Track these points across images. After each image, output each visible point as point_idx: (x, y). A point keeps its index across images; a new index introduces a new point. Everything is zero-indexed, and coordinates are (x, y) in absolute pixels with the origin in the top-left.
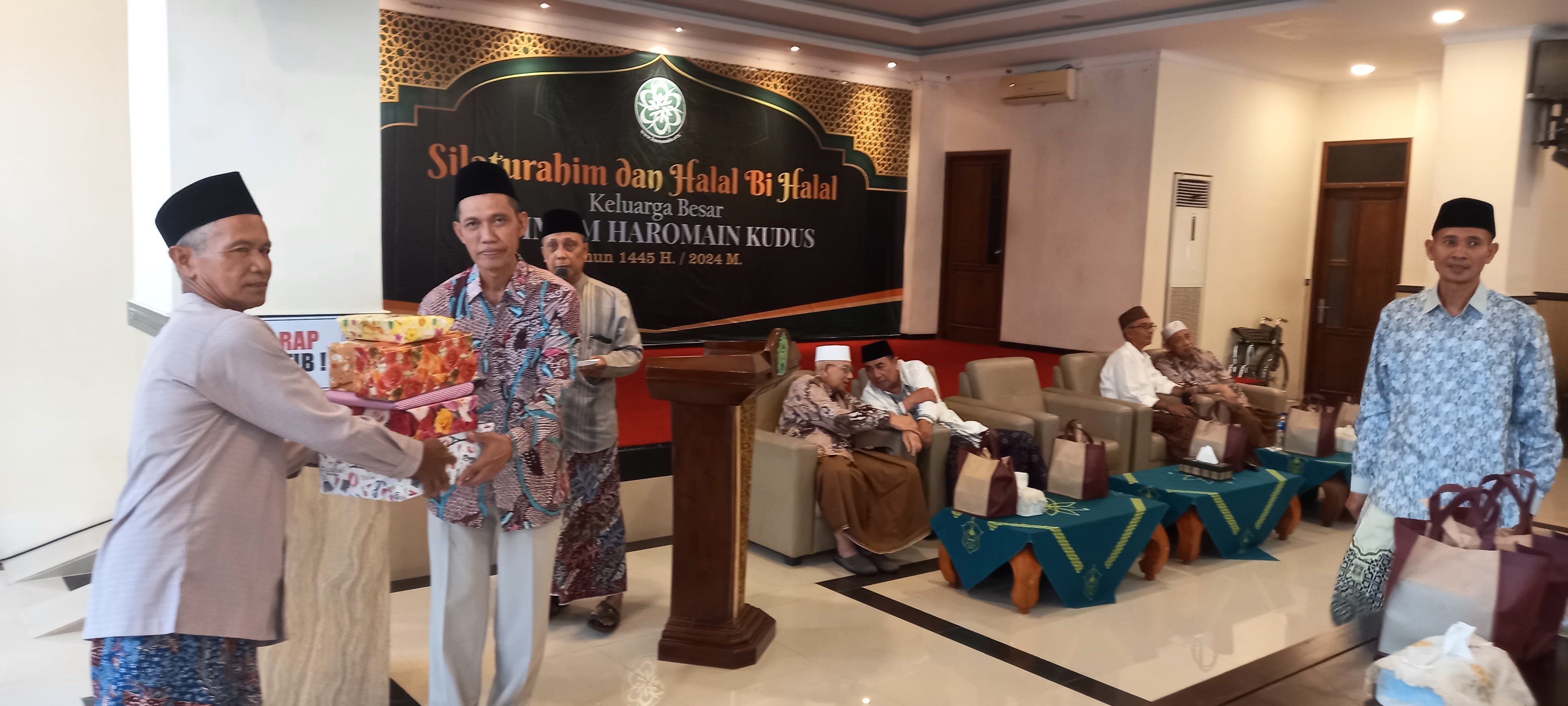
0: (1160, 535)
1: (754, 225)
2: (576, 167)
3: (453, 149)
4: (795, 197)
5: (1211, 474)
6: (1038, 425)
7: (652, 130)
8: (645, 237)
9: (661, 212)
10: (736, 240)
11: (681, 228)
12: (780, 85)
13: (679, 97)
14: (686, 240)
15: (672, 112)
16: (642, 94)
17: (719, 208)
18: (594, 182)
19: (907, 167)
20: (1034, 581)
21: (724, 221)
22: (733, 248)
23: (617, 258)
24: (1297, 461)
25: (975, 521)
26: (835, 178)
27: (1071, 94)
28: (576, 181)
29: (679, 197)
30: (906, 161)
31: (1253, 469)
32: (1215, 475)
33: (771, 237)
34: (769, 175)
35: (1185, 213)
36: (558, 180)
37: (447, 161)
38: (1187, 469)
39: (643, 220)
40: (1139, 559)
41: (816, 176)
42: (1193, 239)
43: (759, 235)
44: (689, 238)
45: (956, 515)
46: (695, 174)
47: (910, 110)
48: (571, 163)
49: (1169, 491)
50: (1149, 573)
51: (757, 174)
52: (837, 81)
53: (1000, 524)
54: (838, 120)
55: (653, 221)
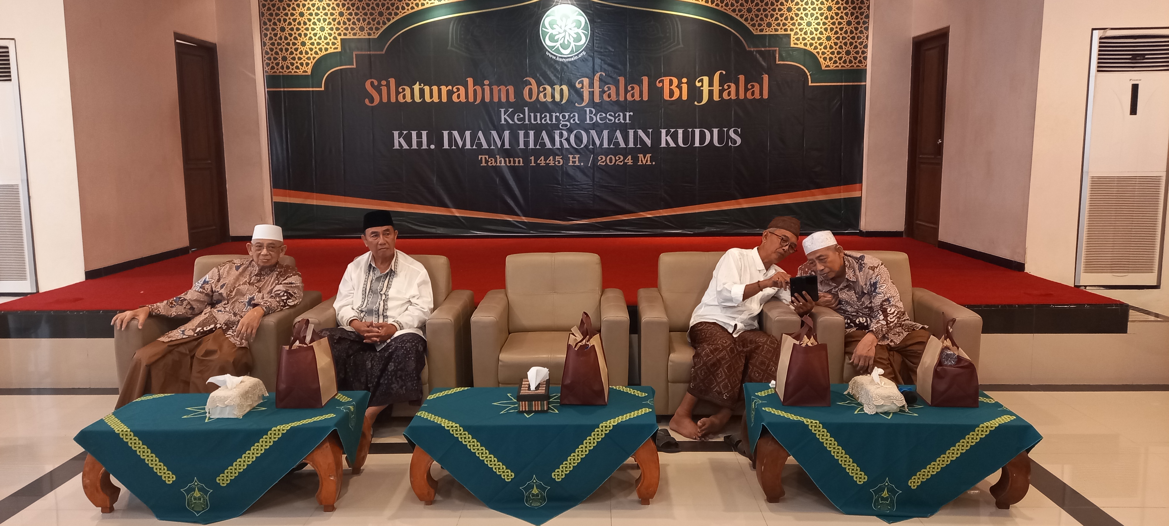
1: (668, 128)
2: (487, 89)
3: (384, 83)
4: (716, 98)
7: (557, 50)
8: (553, 143)
9: (568, 120)
10: (648, 142)
13: (583, 19)
14: (594, 143)
15: (577, 34)
16: (546, 20)
17: (628, 114)
18: (504, 99)
19: (865, 58)
21: (635, 126)
22: (645, 150)
23: (527, 161)
26: (766, 77)
28: (487, 99)
29: (587, 106)
30: (863, 53)
33: (688, 137)
34: (684, 80)
35: (1118, 80)
36: (471, 99)
37: (380, 93)
39: (550, 128)
41: (741, 77)
42: (1133, 111)
43: (675, 137)
44: (598, 143)
46: (602, 86)
48: (482, 85)
51: (671, 81)
54: (769, 20)
55: (559, 129)
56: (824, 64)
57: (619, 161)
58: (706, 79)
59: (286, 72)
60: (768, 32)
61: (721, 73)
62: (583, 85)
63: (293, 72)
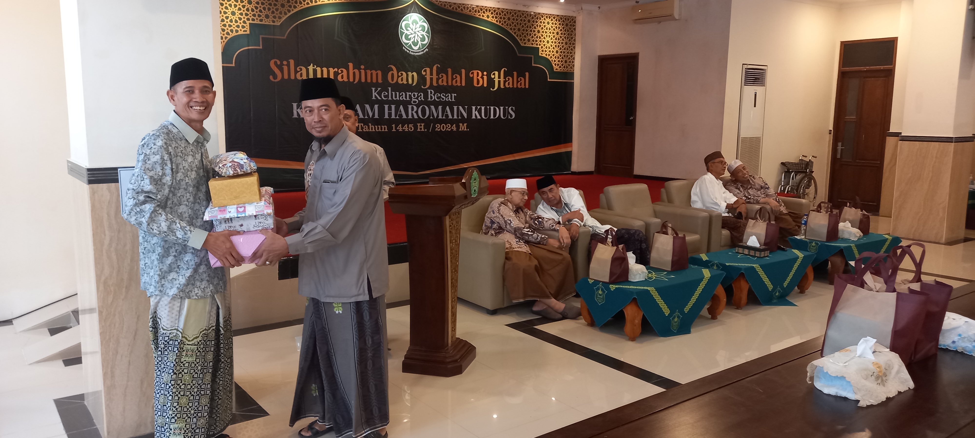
0: (720, 291)
1: (476, 106)
2: (363, 72)
3: (285, 63)
4: (502, 86)
5: (755, 253)
6: (647, 226)
7: (410, 46)
8: (407, 115)
9: (417, 98)
10: (465, 115)
11: (430, 108)
12: (491, 16)
13: (426, 25)
14: (433, 116)
15: (423, 35)
16: (403, 24)
17: (453, 95)
18: (374, 81)
19: (574, 66)
20: (638, 321)
21: (457, 103)
22: (463, 120)
23: (390, 128)
24: (814, 244)
25: (602, 285)
26: (527, 74)
27: (677, 17)
28: (363, 80)
29: (429, 88)
30: (573, 62)
31: (783, 250)
32: (758, 254)
33: (487, 112)
34: (485, 73)
35: (750, 90)
36: (351, 80)
37: (282, 71)
38: (741, 250)
39: (406, 104)
40: (707, 306)
41: (515, 73)
42: (755, 106)
43: (480, 112)
44: (435, 115)
45: (591, 282)
46: (438, 74)
47: (575, 29)
48: (359, 69)
49: (727, 264)
50: (714, 314)
51: (478, 73)
52: (527, 12)
53: (617, 286)
54: (529, 37)
55: (412, 104)
56: (555, 67)
57: (447, 128)
58: (497, 73)
60: (529, 45)
61: (505, 70)
62: (426, 73)
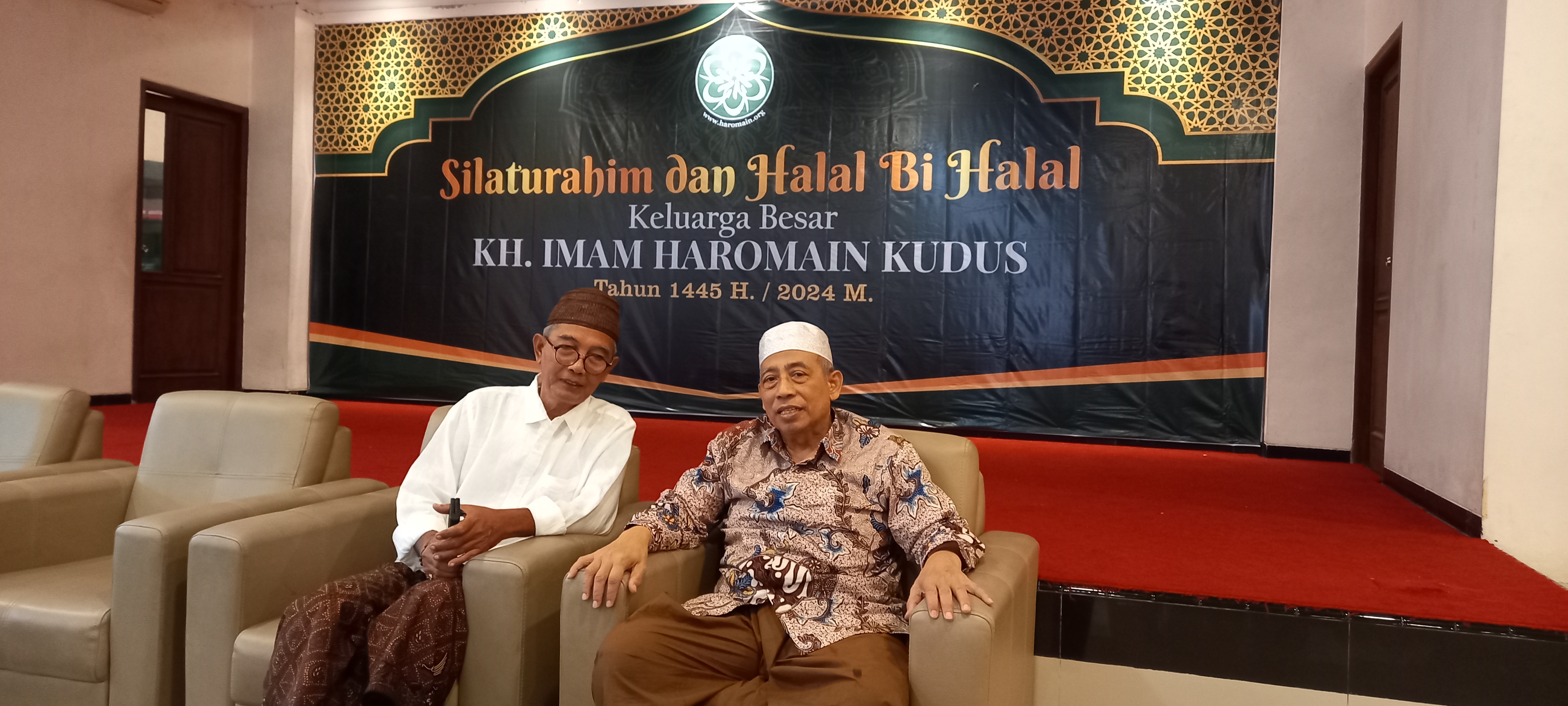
1: (897, 238)
2: (612, 173)
3: (467, 164)
4: (983, 186)
7: (721, 110)
8: (707, 260)
9: (733, 225)
10: (863, 263)
11: (764, 248)
13: (764, 58)
14: (773, 264)
15: (753, 82)
16: (706, 62)
17: (829, 214)
18: (636, 190)
19: (1272, 113)
21: (841, 233)
22: (855, 275)
23: (666, 291)
26: (1075, 152)
28: (612, 189)
29: (763, 201)
30: (1272, 103)
33: (931, 256)
34: (928, 157)
36: (588, 189)
37: (460, 179)
41: (1029, 150)
43: (908, 255)
46: (788, 167)
48: (605, 167)
51: (905, 157)
54: (1084, 48)
55: (719, 238)
56: (1190, 123)
57: (814, 293)
58: (966, 155)
59: (340, 150)
60: (1081, 69)
61: (993, 144)
62: (758, 167)
63: (350, 149)
